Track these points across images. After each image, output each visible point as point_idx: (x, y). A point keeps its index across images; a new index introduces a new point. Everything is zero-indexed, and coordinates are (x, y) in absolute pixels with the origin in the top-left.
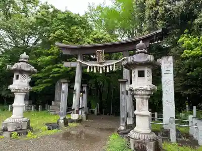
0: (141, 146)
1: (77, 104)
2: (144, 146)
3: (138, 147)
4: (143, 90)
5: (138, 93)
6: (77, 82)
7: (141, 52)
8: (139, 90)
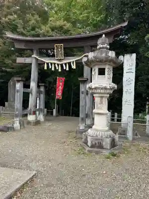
0: (98, 143)
1: (34, 104)
2: (101, 143)
3: (96, 144)
4: (102, 89)
5: (97, 91)
6: (34, 80)
7: (103, 48)
8: (99, 88)
